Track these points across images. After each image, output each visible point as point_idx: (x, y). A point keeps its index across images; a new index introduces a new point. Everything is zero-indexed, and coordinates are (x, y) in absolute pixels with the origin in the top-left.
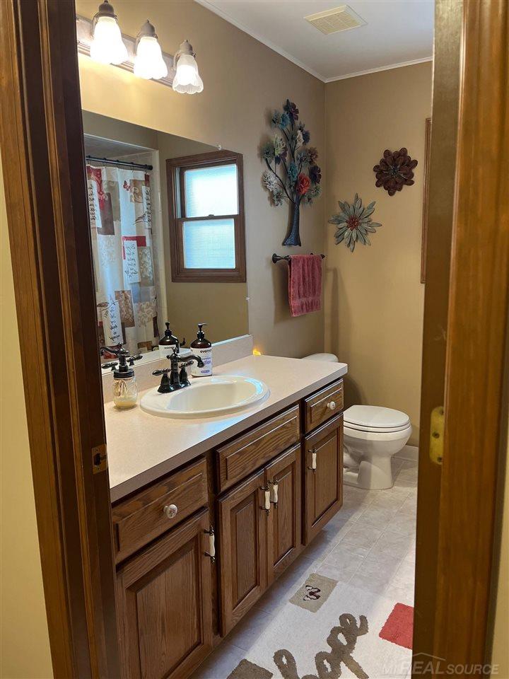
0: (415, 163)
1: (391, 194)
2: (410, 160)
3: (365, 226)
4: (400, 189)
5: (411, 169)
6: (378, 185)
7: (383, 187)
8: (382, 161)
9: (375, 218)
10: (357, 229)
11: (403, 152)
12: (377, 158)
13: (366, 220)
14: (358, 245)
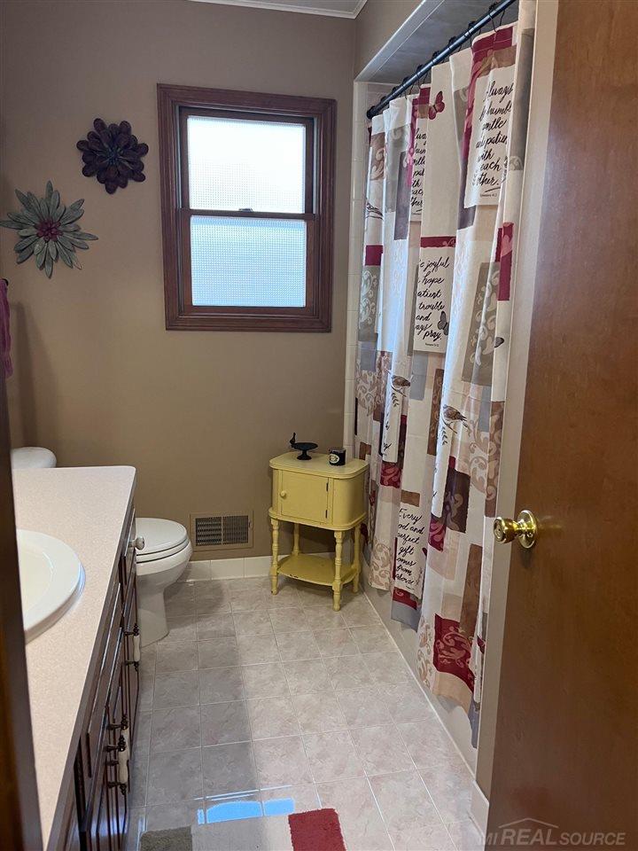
0: (144, 149)
1: (110, 191)
2: (136, 144)
3: (70, 236)
4: (124, 186)
5: (139, 157)
6: (86, 172)
7: (95, 177)
8: (91, 135)
9: (85, 225)
10: (56, 241)
11: (125, 128)
12: (83, 130)
13: (71, 228)
14: (59, 267)
